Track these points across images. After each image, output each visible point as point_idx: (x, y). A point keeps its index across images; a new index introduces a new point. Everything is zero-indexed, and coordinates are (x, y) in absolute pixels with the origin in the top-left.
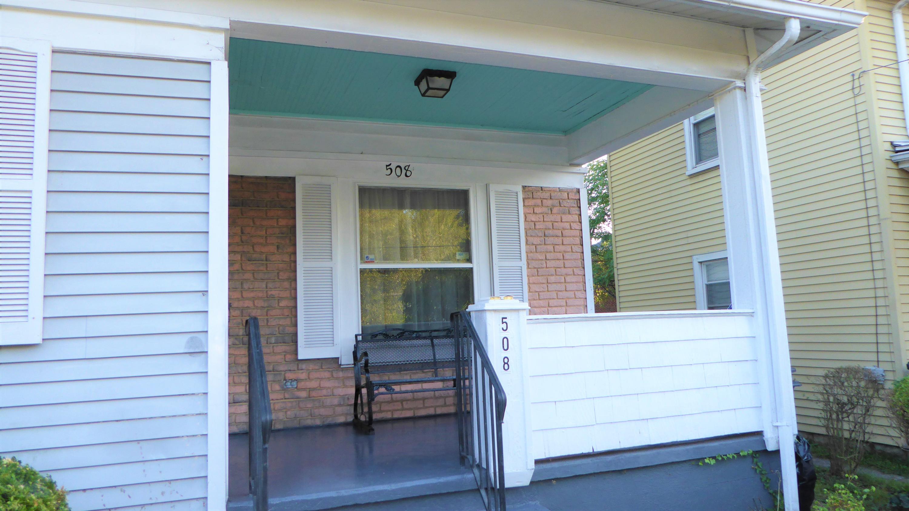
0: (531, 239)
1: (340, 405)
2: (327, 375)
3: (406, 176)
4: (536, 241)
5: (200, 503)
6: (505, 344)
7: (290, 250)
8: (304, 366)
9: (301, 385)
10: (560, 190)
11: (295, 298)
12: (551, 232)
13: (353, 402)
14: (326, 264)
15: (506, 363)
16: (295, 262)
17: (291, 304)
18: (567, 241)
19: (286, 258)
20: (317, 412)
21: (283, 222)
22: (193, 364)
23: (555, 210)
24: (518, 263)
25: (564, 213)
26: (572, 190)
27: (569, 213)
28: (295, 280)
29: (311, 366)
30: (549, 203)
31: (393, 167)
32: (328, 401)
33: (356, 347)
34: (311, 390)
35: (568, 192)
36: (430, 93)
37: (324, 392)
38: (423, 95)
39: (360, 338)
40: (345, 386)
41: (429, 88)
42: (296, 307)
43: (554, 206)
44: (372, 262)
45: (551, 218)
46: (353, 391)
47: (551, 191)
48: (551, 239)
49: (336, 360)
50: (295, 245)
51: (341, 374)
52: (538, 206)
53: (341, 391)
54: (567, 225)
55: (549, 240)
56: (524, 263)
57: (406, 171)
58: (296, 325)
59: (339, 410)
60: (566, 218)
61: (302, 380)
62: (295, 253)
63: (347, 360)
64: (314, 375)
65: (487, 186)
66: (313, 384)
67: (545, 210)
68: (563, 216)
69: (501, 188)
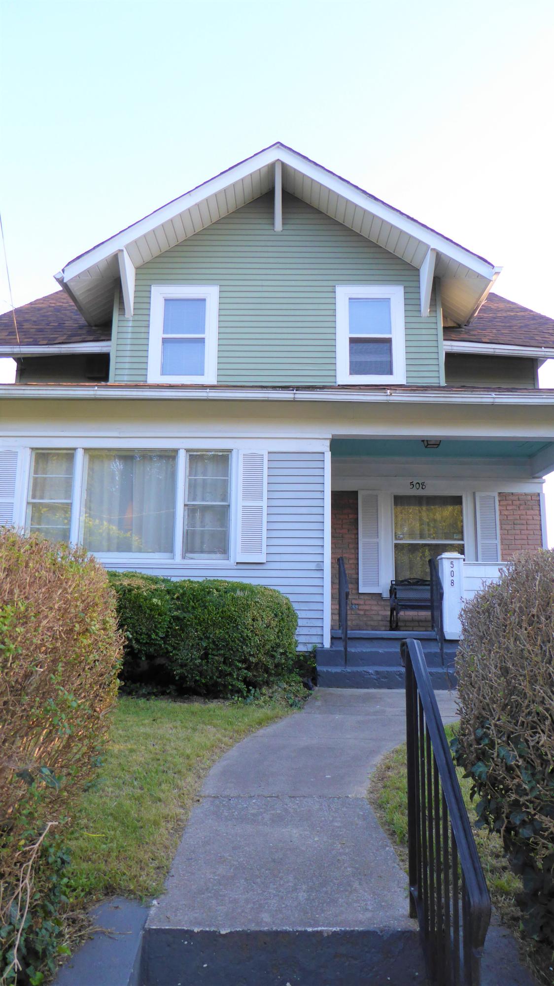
0: (504, 526)
1: (382, 621)
2: (375, 603)
3: (422, 488)
4: (508, 527)
5: (321, 628)
6: (452, 574)
7: (355, 532)
8: (362, 597)
9: (361, 607)
10: (526, 494)
11: (358, 559)
12: (518, 522)
13: (389, 619)
14: (375, 540)
15: (452, 582)
16: (358, 538)
17: (355, 562)
18: (530, 527)
19: (353, 537)
20: (369, 623)
21: (351, 516)
22: (318, 574)
23: (522, 507)
24: (494, 542)
25: (528, 510)
26: (534, 494)
27: (532, 509)
28: (358, 548)
29: (366, 597)
30: (518, 503)
31: (414, 483)
32: (375, 618)
33: (391, 587)
34: (366, 610)
35: (532, 495)
36: (429, 446)
37: (374, 612)
38: (426, 447)
39: (394, 583)
40: (385, 610)
41: (428, 444)
42: (358, 564)
43: (520, 505)
44: (401, 539)
45: (519, 512)
46: (389, 613)
47: (518, 495)
48: (519, 526)
49: (380, 594)
50: (358, 529)
51: (383, 603)
52: (509, 505)
53: (381, 613)
54: (530, 517)
55: (517, 527)
56: (498, 542)
57: (422, 485)
58: (358, 574)
59: (381, 623)
60: (529, 512)
61: (360, 605)
62: (358, 534)
63: (386, 595)
64: (368, 602)
65: (474, 493)
66: (367, 607)
67: (514, 507)
68: (528, 511)
69: (484, 494)
